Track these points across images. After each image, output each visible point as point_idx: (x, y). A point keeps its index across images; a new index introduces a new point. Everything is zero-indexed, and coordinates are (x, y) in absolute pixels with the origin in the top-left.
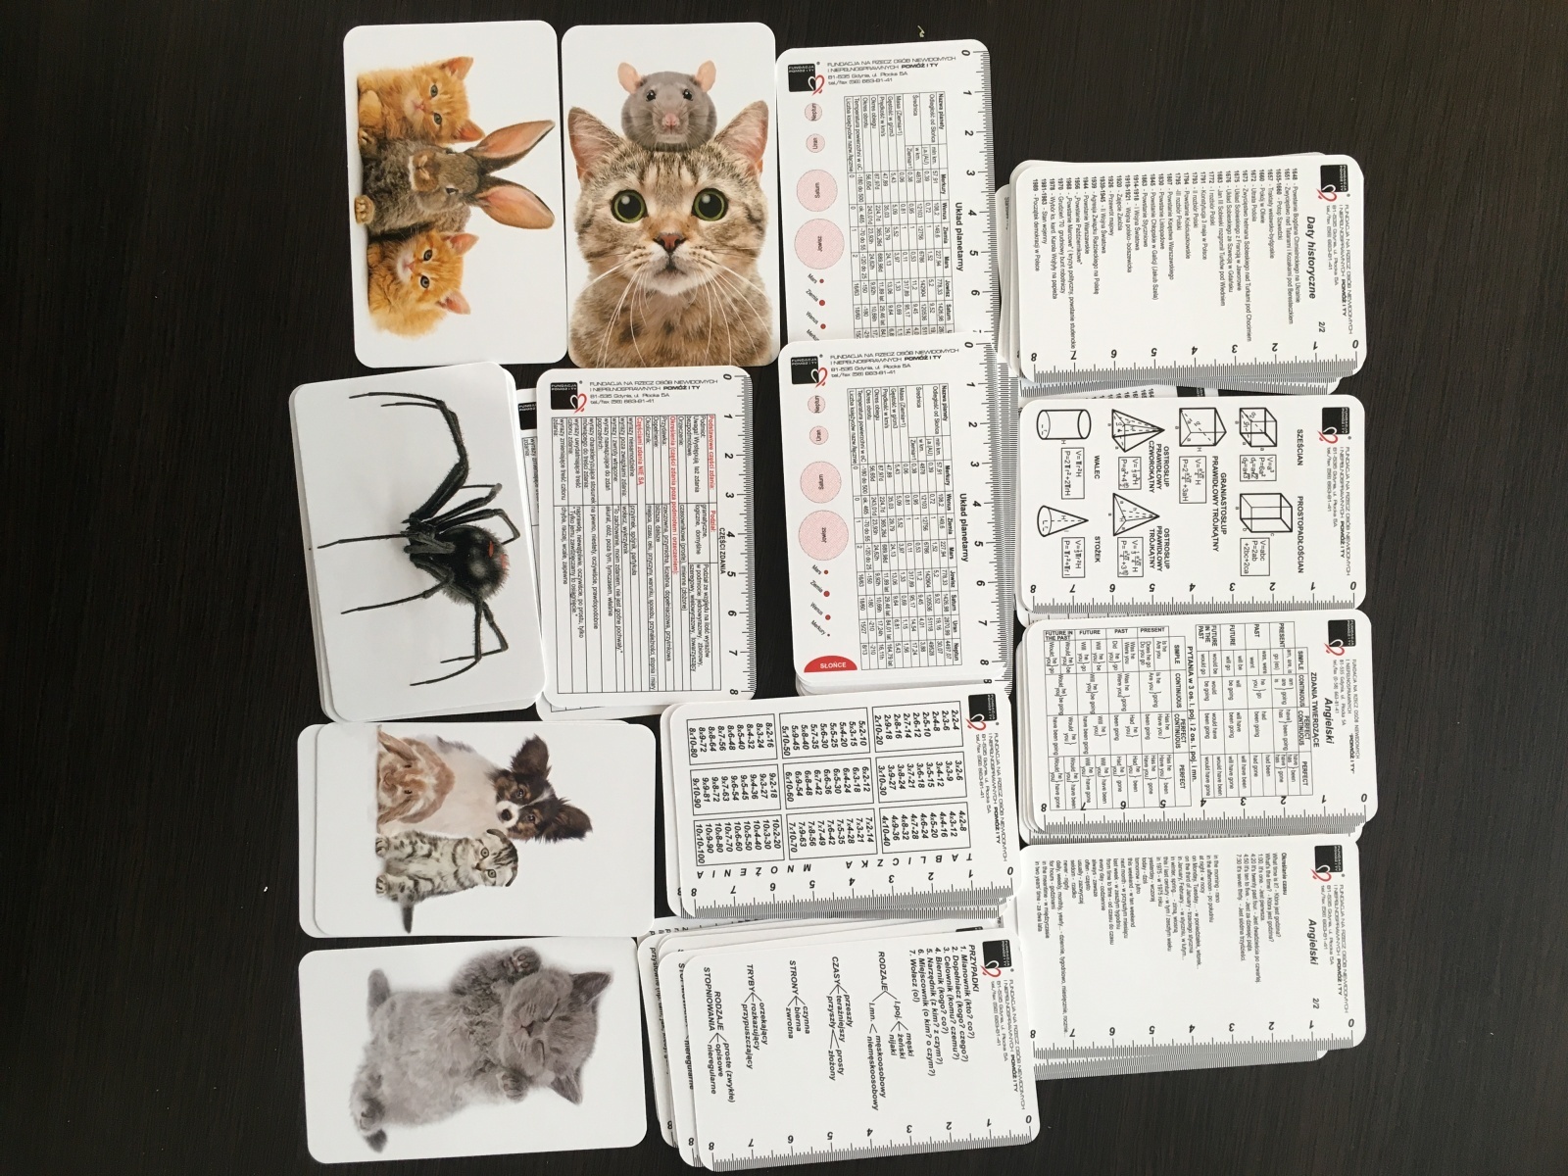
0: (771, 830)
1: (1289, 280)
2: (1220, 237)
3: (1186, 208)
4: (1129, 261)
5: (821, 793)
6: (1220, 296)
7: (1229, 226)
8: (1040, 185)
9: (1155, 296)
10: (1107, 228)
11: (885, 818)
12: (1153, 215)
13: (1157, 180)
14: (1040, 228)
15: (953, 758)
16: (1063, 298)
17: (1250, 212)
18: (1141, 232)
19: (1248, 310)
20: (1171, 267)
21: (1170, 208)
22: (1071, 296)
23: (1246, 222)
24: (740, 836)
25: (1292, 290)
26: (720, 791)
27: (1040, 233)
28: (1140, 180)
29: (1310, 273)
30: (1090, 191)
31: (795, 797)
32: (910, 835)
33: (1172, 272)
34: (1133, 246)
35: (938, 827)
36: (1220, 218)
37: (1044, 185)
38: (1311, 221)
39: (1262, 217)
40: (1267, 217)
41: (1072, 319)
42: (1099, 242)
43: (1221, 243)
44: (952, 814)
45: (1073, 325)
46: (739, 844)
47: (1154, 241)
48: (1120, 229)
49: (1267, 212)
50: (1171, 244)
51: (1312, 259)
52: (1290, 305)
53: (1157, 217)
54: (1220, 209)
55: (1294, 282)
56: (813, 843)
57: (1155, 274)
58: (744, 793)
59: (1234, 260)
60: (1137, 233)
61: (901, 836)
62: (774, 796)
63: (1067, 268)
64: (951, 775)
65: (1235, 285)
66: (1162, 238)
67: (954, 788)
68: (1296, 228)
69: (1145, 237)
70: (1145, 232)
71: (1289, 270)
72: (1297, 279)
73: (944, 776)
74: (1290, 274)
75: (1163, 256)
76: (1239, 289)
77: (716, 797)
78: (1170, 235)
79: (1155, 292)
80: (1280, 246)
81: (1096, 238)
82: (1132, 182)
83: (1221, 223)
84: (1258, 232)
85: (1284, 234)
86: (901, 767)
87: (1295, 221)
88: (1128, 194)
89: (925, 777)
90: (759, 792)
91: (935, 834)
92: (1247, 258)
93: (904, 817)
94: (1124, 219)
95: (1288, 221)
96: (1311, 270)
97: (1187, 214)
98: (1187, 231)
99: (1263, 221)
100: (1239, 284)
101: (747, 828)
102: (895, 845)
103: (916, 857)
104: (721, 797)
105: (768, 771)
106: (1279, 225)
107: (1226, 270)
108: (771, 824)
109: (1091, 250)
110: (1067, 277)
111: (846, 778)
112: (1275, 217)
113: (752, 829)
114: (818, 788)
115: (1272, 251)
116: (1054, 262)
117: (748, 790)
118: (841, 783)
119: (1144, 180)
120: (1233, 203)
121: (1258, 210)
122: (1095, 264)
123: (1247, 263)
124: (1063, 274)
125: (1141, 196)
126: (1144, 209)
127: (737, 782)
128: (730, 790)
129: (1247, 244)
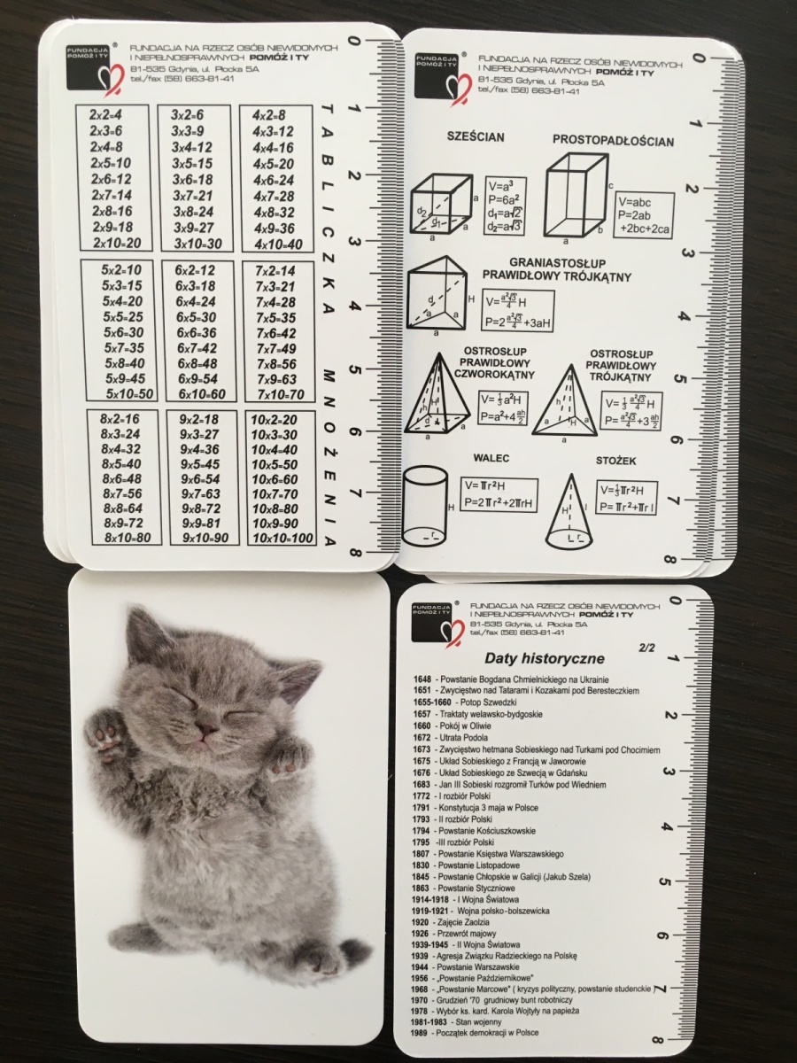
0: (269, 429)
1: (576, 691)
2: (508, 786)
3: (463, 832)
4: (533, 912)
5: (215, 345)
6: (591, 789)
7: (493, 773)
8: (419, 1027)
9: (586, 878)
10: (485, 940)
11: (258, 245)
12: (471, 877)
13: (421, 871)
14: (478, 1028)
15: (167, 124)
16: (579, 1000)
17: (474, 744)
18: (494, 895)
19: (615, 751)
20: (545, 854)
21: (463, 855)
22: (576, 989)
23: (488, 750)
24: (275, 477)
25: (590, 689)
26: (204, 502)
27: (487, 1028)
28: (420, 894)
29: (567, 662)
30: (432, 962)
31: (218, 386)
32: (287, 204)
33: (552, 854)
34: (513, 906)
35: (277, 157)
36: (479, 785)
37: (419, 1022)
38: (492, 658)
39: (482, 727)
40: (482, 721)
41: (610, 989)
42: (504, 951)
43: (517, 785)
44: (257, 132)
45: (619, 989)
46: (287, 479)
47: (507, 877)
48: (487, 923)
49: (476, 720)
50: (514, 854)
51: (548, 659)
52: (612, 691)
53: (473, 872)
54: (467, 785)
55: (579, 686)
56: (292, 364)
57: (554, 877)
58: (208, 465)
59: (542, 768)
60: (494, 900)
61: (288, 221)
62: (216, 419)
63: (538, 995)
64: (194, 129)
65: (577, 768)
66: (505, 866)
67: (215, 126)
68: (501, 680)
69: (500, 889)
70: (494, 889)
71: (560, 691)
72: (575, 681)
73: (195, 140)
74: (567, 691)
75: (528, 866)
76: (583, 762)
77: (214, 508)
78: (501, 855)
79: (580, 877)
80: (525, 703)
81: (498, 955)
82: (422, 905)
83: (488, 785)
84: (503, 733)
85: (509, 697)
86: (178, 212)
87: (491, 681)
88: (438, 911)
89: (196, 173)
90: (208, 442)
91: (288, 164)
92: (540, 750)
93: (258, 213)
94: (474, 917)
95: (490, 691)
96: (563, 661)
97: (472, 831)
98: (496, 832)
99: (488, 727)
100: (577, 762)
101: (263, 465)
102: (302, 232)
103: (323, 198)
104: (212, 501)
105: (176, 427)
106: (495, 703)
107: (555, 779)
108: (258, 427)
109: (514, 962)
110: (550, 995)
111: (193, 302)
112: (483, 708)
113: (264, 457)
114: (206, 349)
115: (532, 715)
116: (528, 1011)
117: (204, 459)
118: (199, 311)
119: (420, 888)
120: (461, 767)
121: (472, 733)
122: (535, 957)
123: (547, 750)
124: (546, 1000)
125: (442, 893)
126: (462, 889)
127: (191, 476)
128: (204, 487)
129: (519, 750)
